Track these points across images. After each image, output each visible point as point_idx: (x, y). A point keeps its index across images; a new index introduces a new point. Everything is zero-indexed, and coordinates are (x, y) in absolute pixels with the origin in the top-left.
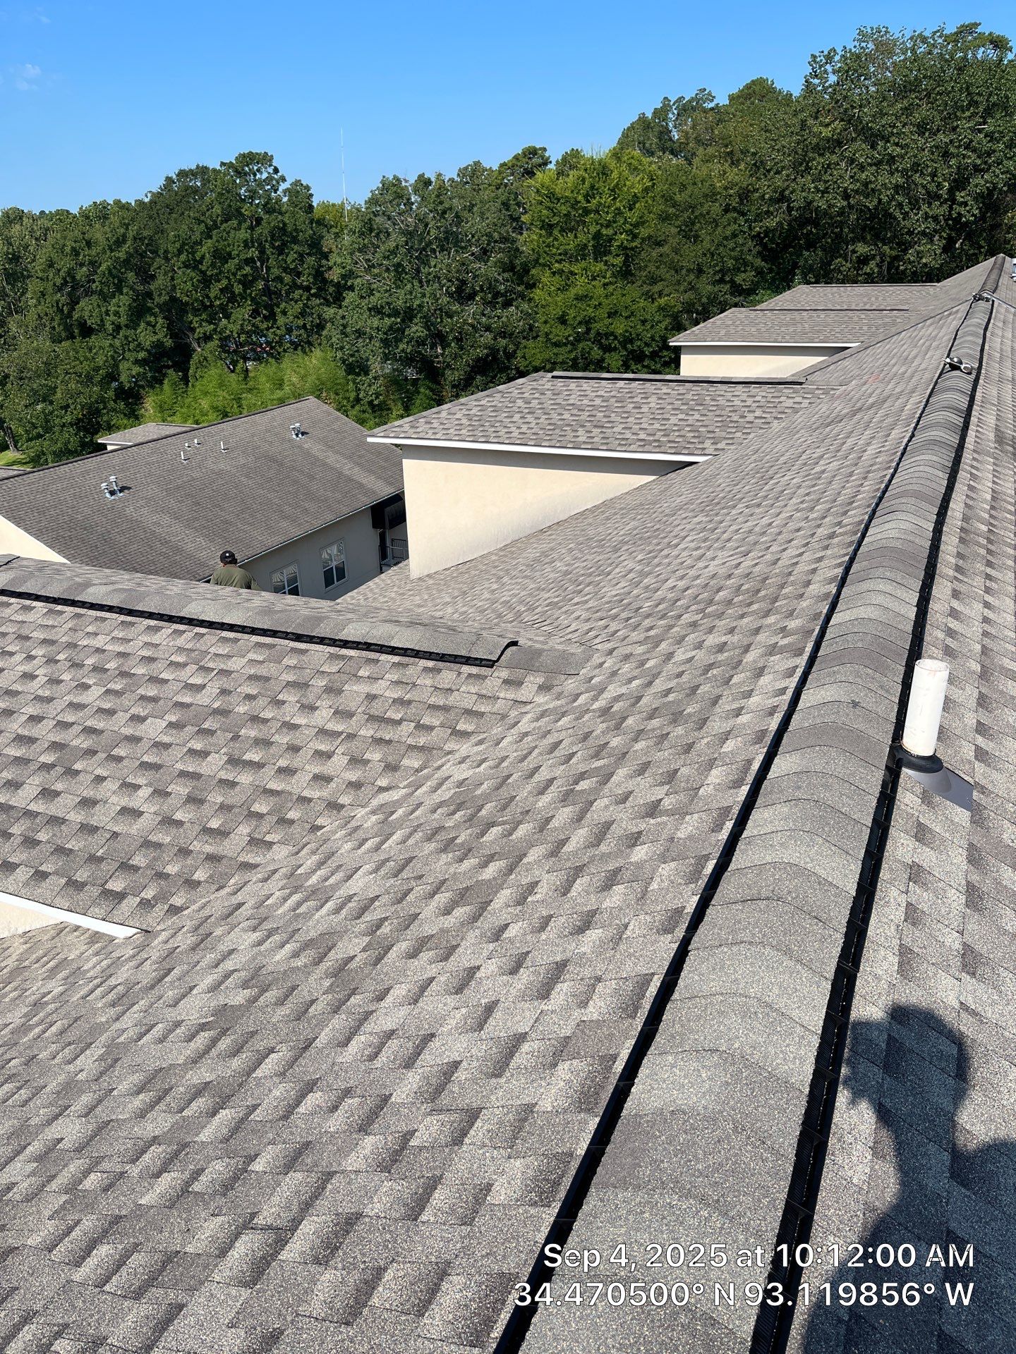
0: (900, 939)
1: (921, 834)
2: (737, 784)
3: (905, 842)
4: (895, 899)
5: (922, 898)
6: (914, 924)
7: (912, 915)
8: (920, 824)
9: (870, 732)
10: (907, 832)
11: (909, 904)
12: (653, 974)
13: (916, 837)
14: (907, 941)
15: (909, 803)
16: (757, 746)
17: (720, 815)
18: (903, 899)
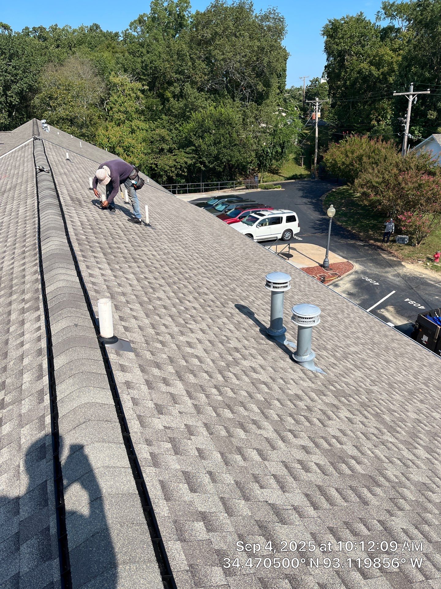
0: (136, 413)
1: (123, 368)
2: (40, 377)
3: (119, 374)
4: (127, 398)
5: (134, 393)
6: (137, 405)
7: (135, 402)
8: (120, 365)
9: (87, 335)
10: (118, 370)
11: (132, 398)
12: (46, 481)
13: (122, 370)
14: (138, 413)
15: (113, 358)
16: (40, 357)
17: (39, 395)
18: (129, 397)
